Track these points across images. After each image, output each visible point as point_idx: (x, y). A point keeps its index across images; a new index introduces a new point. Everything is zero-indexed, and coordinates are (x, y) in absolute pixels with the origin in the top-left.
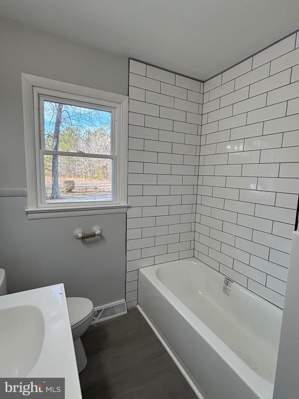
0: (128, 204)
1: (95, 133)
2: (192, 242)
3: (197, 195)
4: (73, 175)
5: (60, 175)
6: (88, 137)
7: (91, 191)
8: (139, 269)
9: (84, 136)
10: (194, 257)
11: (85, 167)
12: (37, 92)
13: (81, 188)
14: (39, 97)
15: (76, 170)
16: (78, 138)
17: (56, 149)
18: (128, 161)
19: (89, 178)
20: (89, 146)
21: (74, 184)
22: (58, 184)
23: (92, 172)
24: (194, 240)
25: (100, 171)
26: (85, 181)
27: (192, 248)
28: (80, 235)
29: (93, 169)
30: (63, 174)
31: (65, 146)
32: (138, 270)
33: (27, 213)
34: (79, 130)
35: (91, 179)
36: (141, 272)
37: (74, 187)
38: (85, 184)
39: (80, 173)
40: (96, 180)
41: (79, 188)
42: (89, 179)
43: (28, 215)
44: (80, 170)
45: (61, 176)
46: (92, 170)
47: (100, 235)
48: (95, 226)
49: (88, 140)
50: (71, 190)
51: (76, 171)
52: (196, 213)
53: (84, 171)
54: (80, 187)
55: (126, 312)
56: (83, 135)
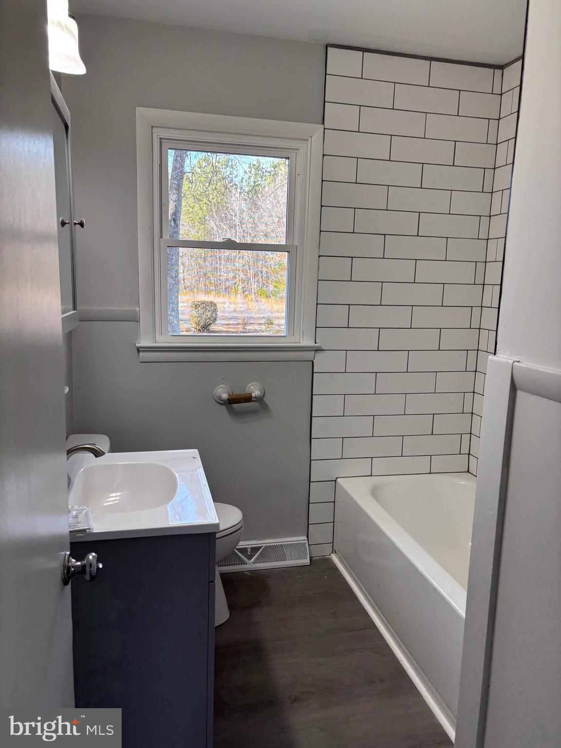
0: (315, 343)
1: (273, 169)
2: (466, 438)
3: (480, 329)
4: (214, 288)
5: (181, 286)
6: (255, 182)
7: (256, 330)
8: (337, 478)
9: (244, 181)
10: (468, 471)
11: (243, 266)
12: (158, 137)
13: (231, 322)
14: (161, 143)
15: (222, 273)
16: (229, 186)
17: (174, 220)
18: (319, 256)
19: (253, 296)
20: (257, 207)
21: (215, 310)
22: (177, 310)
23: (261, 280)
24: (471, 433)
25: (281, 276)
26: (243, 304)
27: (465, 450)
28: (225, 396)
29: (264, 270)
30: (189, 284)
31: (196, 209)
32: (335, 481)
33: (139, 351)
34: (230, 164)
35: (259, 299)
36: (342, 487)
37: (215, 319)
38: (241, 312)
39: (230, 282)
40: (270, 300)
41: (227, 322)
42: (254, 298)
43: (140, 353)
44: (231, 275)
45: (185, 291)
46: (262, 273)
47: (260, 400)
48: (252, 384)
49: (255, 190)
50: (208, 325)
51: (220, 275)
52: (476, 371)
53: (242, 276)
54: (230, 319)
55: (307, 561)
56: (241, 178)
